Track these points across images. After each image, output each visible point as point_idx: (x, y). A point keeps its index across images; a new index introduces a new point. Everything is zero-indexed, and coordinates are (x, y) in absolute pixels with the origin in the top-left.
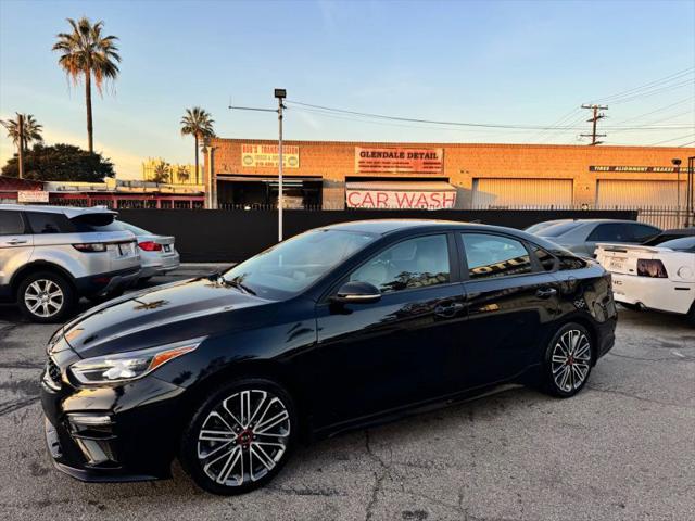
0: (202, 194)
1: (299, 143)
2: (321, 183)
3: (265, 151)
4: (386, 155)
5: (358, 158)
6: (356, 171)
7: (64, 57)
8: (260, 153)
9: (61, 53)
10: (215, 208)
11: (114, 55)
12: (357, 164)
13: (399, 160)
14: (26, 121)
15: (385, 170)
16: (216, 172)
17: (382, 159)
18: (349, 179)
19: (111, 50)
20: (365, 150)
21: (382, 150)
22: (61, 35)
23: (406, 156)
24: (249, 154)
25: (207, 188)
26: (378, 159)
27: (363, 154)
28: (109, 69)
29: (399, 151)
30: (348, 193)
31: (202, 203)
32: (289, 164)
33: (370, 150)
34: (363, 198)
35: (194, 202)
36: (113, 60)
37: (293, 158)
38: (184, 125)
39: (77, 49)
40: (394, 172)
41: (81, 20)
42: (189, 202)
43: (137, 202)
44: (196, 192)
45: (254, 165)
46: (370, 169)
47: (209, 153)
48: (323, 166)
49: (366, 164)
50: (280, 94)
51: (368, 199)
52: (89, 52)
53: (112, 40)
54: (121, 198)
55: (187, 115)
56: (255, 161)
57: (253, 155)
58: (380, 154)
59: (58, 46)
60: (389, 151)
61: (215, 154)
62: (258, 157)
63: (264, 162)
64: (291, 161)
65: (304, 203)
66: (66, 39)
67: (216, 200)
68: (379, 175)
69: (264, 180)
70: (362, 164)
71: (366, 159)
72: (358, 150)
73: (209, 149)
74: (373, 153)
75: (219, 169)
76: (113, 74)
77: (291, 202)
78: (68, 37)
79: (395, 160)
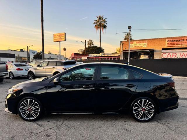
0: (119, 56)
1: (147, 40)
2: (154, 51)
3: (137, 43)
4: (177, 41)
5: (167, 42)
6: (166, 46)
7: (95, 26)
8: (135, 44)
9: (95, 25)
10: (122, 59)
11: (106, 23)
12: (166, 44)
13: (182, 42)
14: (91, 41)
15: (177, 45)
16: (123, 50)
17: (176, 42)
18: (163, 49)
19: (106, 22)
20: (169, 40)
21: (176, 39)
22: (95, 21)
23: (185, 40)
24: (132, 44)
25: (120, 54)
26: (174, 42)
27: (168, 41)
28: (105, 27)
29: (183, 39)
30: (162, 53)
31: (119, 58)
32: (144, 46)
33: (171, 40)
34: (167, 55)
35: (117, 58)
36: (105, 24)
37: (145, 44)
38: (125, 38)
39: (98, 23)
40: (180, 46)
41: (99, 16)
42: (116, 58)
43: (104, 58)
44: (118, 55)
45: (133, 47)
46: (171, 46)
47: (122, 45)
48: (154, 46)
49: (169, 44)
50: (130, 28)
51: (169, 55)
52: (101, 24)
53: (105, 20)
54: (101, 58)
55: (125, 35)
56: (134, 46)
57: (133, 44)
58: (175, 41)
59: (94, 23)
60: (178, 39)
61: (123, 45)
62: (135, 45)
63: (136, 46)
64: (145, 45)
65: (149, 57)
66: (96, 21)
67: (123, 57)
68: (174, 47)
69: (137, 51)
70: (168, 44)
71: (170, 43)
72: (167, 40)
73: (122, 44)
74: (172, 41)
75: (124, 49)
76: (106, 28)
77: (144, 57)
78: (96, 20)
79: (181, 42)
